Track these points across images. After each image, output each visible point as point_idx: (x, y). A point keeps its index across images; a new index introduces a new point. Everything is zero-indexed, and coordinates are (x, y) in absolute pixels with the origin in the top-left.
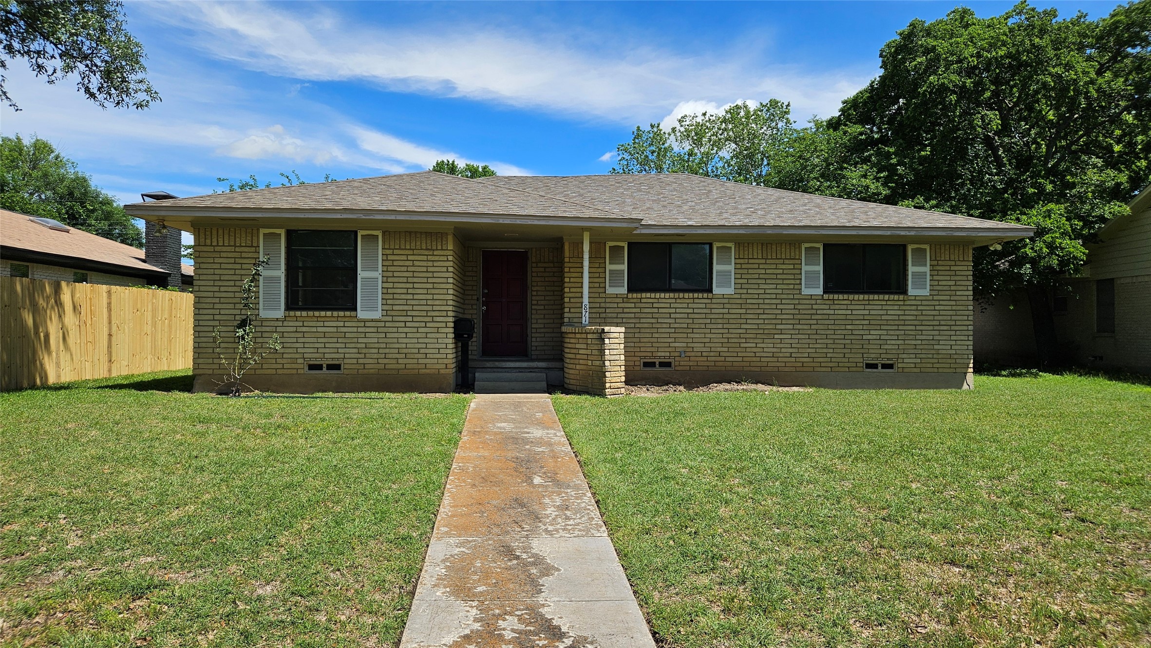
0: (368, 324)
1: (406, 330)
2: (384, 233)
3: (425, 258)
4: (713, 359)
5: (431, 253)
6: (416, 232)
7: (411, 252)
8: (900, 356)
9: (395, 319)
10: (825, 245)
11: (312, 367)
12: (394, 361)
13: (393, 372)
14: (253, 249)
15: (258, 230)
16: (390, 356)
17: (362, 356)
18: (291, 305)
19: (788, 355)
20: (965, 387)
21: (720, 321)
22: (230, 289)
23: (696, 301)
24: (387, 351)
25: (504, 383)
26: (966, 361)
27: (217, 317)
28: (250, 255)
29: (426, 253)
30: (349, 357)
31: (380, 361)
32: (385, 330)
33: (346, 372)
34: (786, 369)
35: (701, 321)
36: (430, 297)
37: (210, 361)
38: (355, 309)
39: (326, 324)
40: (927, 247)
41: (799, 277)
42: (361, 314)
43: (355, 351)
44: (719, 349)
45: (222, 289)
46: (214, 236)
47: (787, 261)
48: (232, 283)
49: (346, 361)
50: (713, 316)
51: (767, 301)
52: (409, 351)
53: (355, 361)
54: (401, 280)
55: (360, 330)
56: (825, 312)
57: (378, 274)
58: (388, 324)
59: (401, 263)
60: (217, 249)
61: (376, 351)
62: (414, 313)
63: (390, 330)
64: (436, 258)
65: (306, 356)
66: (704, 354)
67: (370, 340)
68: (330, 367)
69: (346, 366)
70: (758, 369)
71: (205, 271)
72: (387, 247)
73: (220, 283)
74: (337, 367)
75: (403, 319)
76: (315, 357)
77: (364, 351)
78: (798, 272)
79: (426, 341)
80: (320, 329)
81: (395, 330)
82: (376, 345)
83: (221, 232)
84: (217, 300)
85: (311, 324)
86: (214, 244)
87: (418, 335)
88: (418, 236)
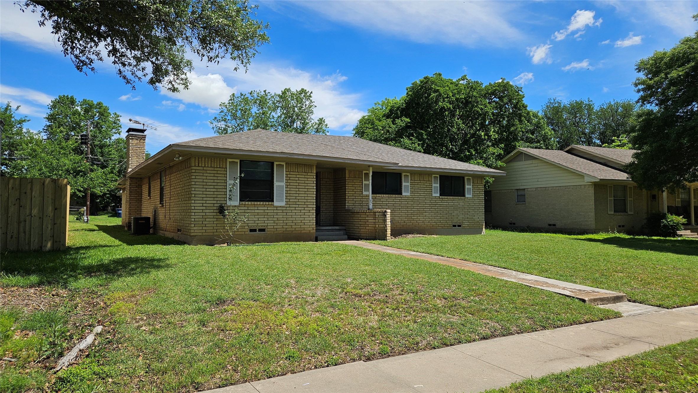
0: (278, 208)
1: (295, 211)
2: (286, 164)
3: (304, 176)
4: (402, 224)
5: (306, 174)
6: (300, 164)
7: (298, 173)
8: (464, 222)
9: (291, 206)
10: (440, 176)
11: (251, 230)
12: (290, 227)
13: (290, 232)
14: (223, 169)
15: (226, 160)
16: (289, 224)
17: (276, 224)
18: (242, 198)
19: (428, 222)
20: (483, 233)
21: (405, 207)
22: (212, 190)
23: (396, 198)
24: (287, 222)
25: (330, 237)
26: (482, 223)
27: (204, 205)
28: (222, 172)
29: (304, 174)
30: (269, 224)
31: (284, 227)
32: (286, 211)
33: (268, 233)
34: (427, 228)
35: (398, 207)
36: (306, 195)
37: (201, 228)
38: (273, 202)
39: (259, 208)
40: (471, 178)
41: (431, 188)
42: (276, 203)
43: (273, 222)
44: (404, 220)
45: (208, 190)
46: (203, 161)
47: (427, 182)
48: (212, 187)
49: (268, 227)
50: (402, 205)
51: (421, 199)
52: (297, 221)
53: (272, 227)
54: (293, 187)
55: (275, 211)
56: (440, 203)
57: (283, 184)
58: (287, 209)
59: (293, 179)
60: (205, 168)
61: (282, 222)
62: (299, 203)
63: (288, 211)
64: (309, 177)
65: (249, 225)
66: (399, 222)
67: (279, 217)
68: (260, 230)
69: (268, 230)
70: (418, 228)
71: (198, 180)
72: (287, 170)
73: (207, 187)
74: (263, 230)
75: (294, 206)
76: (253, 226)
77: (276, 222)
78: (431, 186)
79: (304, 216)
80: (256, 211)
81: (290, 211)
82: (282, 219)
83: (207, 159)
84: (205, 196)
85: (252, 208)
86: (203, 166)
87: (301, 214)
88: (301, 166)
